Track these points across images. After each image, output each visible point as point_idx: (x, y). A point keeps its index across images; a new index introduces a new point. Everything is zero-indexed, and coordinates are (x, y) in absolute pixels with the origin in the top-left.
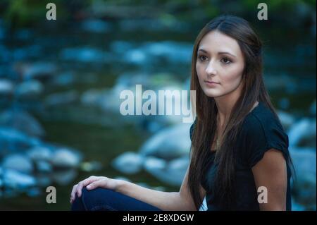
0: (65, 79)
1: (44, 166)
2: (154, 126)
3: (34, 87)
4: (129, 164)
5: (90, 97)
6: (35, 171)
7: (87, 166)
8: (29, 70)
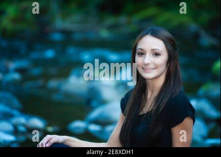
0: (36, 71)
1: (22, 129)
2: (94, 103)
3: (16, 76)
4: (78, 128)
5: (53, 84)
6: (16, 132)
7: (50, 129)
8: (12, 65)
